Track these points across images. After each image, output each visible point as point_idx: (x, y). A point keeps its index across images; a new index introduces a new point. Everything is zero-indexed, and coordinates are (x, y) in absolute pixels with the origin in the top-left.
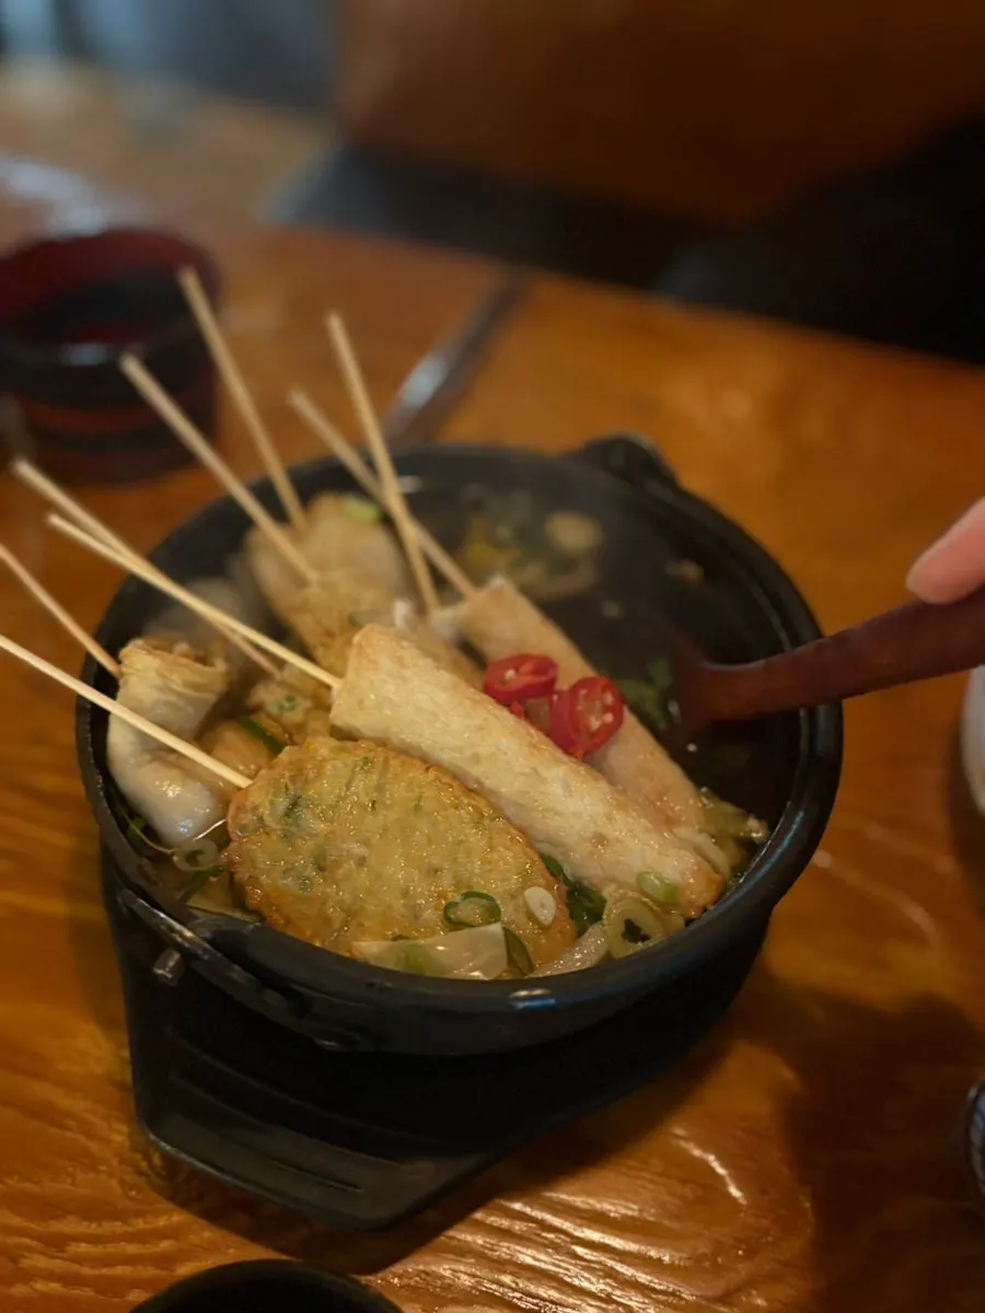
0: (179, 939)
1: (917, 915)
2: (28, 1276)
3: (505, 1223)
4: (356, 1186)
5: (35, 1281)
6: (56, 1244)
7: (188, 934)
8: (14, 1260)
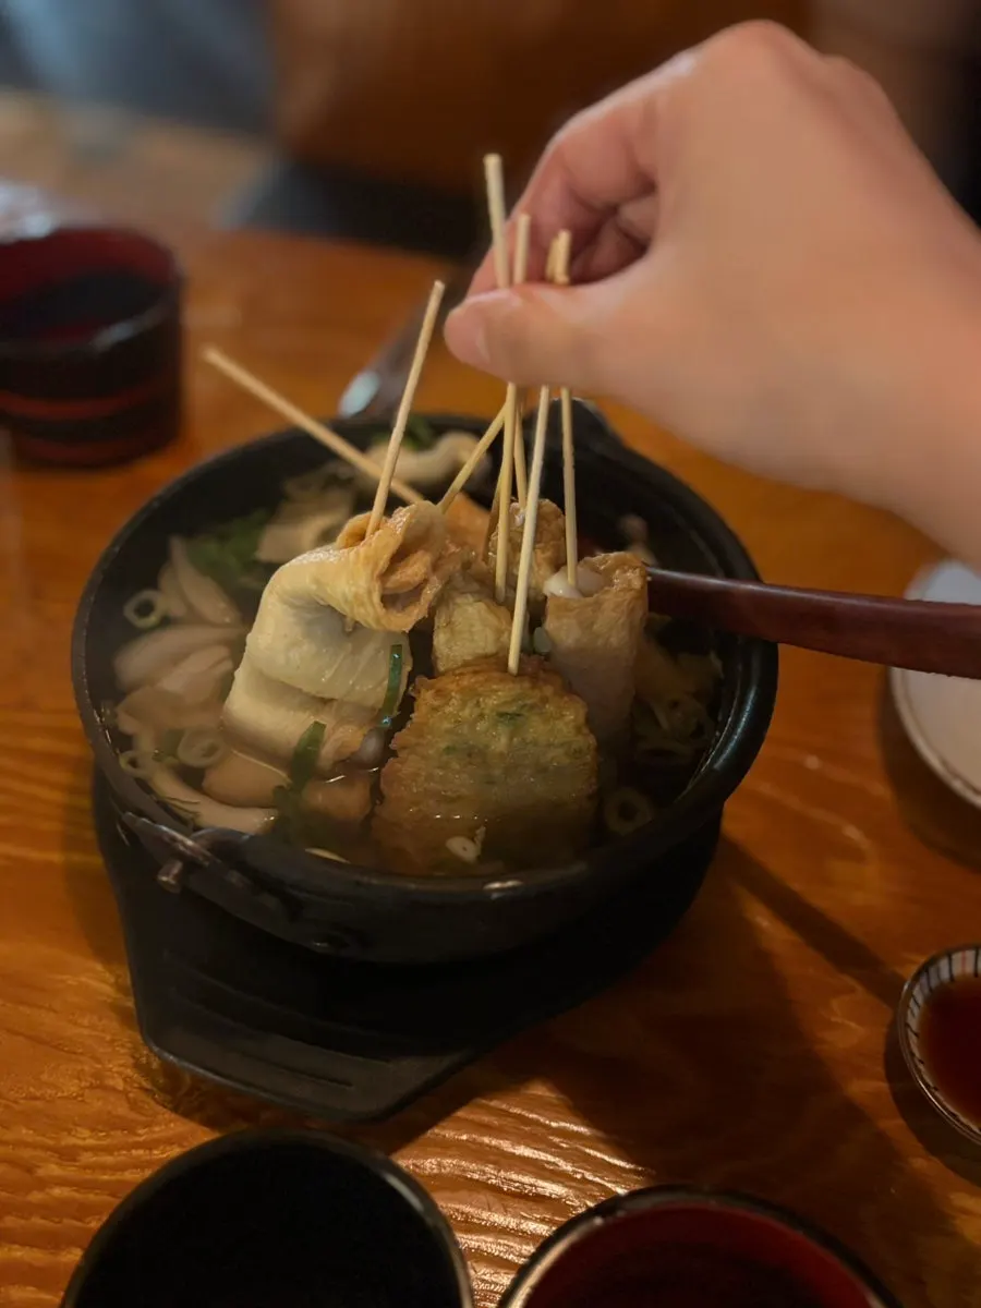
0: (181, 848)
1: (852, 833)
2: (43, 1184)
3: (486, 1119)
4: (349, 1084)
5: (51, 1188)
6: (67, 1155)
7: (190, 843)
8: (30, 1170)
